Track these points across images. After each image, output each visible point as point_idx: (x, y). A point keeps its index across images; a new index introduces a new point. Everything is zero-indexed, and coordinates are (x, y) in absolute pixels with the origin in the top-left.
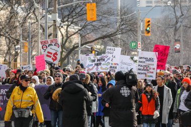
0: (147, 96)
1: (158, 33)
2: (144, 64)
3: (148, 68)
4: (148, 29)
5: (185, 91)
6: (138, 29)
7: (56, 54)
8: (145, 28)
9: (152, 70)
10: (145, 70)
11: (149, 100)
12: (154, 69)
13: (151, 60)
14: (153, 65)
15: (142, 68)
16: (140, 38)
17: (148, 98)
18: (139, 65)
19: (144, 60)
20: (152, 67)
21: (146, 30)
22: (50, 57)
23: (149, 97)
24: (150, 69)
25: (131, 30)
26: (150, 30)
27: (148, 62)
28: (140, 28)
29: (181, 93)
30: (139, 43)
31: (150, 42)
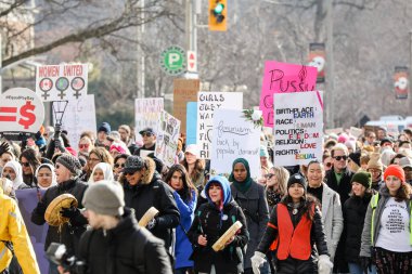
0: (290, 209)
1: (263, 25)
2: (290, 127)
3: (302, 137)
4: (218, 9)
5: (392, 201)
6: (188, 10)
7: (29, 106)
8: (209, 7)
9: (310, 141)
10: (294, 142)
11: (295, 221)
12: (315, 136)
13: (307, 112)
14: (313, 125)
15: (286, 137)
16: (194, 39)
17: (292, 216)
18: (278, 132)
19: (290, 116)
20: (310, 131)
21: (214, 13)
22: (13, 119)
23: (295, 211)
24: (307, 136)
25: (165, 13)
26: (225, 13)
27: (300, 121)
28: (194, 7)
29: (382, 207)
30: (192, 52)
31: (239, 50)
